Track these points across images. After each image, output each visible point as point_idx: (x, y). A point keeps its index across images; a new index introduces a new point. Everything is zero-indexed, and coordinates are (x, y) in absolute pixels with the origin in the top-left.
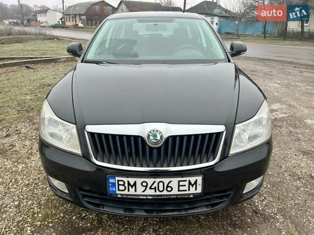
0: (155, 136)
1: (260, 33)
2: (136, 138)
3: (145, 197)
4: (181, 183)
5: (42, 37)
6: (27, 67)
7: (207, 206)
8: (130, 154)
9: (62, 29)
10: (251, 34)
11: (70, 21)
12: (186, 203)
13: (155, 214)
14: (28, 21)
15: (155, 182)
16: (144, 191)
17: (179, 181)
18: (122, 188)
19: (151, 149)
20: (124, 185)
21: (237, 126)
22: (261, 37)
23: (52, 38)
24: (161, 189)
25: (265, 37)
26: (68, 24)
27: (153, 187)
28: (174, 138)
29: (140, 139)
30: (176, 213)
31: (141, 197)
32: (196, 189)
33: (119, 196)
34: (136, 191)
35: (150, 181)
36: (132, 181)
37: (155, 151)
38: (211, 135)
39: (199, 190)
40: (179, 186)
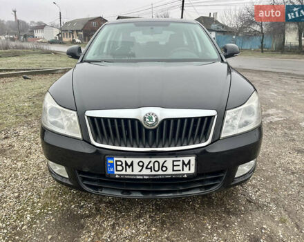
0: (151, 118)
1: (257, 47)
2: (133, 121)
3: (142, 177)
4: (175, 163)
5: (39, 51)
6: (25, 78)
7: (200, 188)
8: (128, 136)
9: (59, 45)
10: (249, 48)
11: (67, 37)
12: (180, 184)
13: (151, 196)
14: (25, 36)
15: (150, 162)
16: (140, 171)
17: (173, 161)
18: (119, 168)
19: (147, 131)
20: (121, 165)
21: (228, 112)
22: (258, 51)
23: (49, 52)
24: (156, 168)
25: (262, 52)
26: (65, 39)
27: (149, 167)
28: (168, 121)
29: (136, 122)
30: (171, 194)
31: (137, 177)
32: (189, 170)
33: (117, 176)
34: (133, 171)
35: (146, 161)
36: (129, 161)
37: (151, 133)
38: (203, 118)
39: (193, 170)
40: (174, 166)
